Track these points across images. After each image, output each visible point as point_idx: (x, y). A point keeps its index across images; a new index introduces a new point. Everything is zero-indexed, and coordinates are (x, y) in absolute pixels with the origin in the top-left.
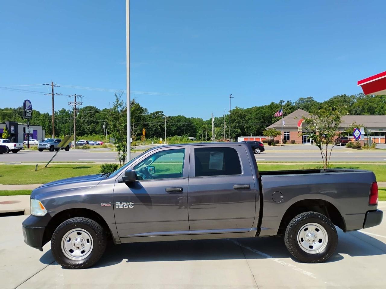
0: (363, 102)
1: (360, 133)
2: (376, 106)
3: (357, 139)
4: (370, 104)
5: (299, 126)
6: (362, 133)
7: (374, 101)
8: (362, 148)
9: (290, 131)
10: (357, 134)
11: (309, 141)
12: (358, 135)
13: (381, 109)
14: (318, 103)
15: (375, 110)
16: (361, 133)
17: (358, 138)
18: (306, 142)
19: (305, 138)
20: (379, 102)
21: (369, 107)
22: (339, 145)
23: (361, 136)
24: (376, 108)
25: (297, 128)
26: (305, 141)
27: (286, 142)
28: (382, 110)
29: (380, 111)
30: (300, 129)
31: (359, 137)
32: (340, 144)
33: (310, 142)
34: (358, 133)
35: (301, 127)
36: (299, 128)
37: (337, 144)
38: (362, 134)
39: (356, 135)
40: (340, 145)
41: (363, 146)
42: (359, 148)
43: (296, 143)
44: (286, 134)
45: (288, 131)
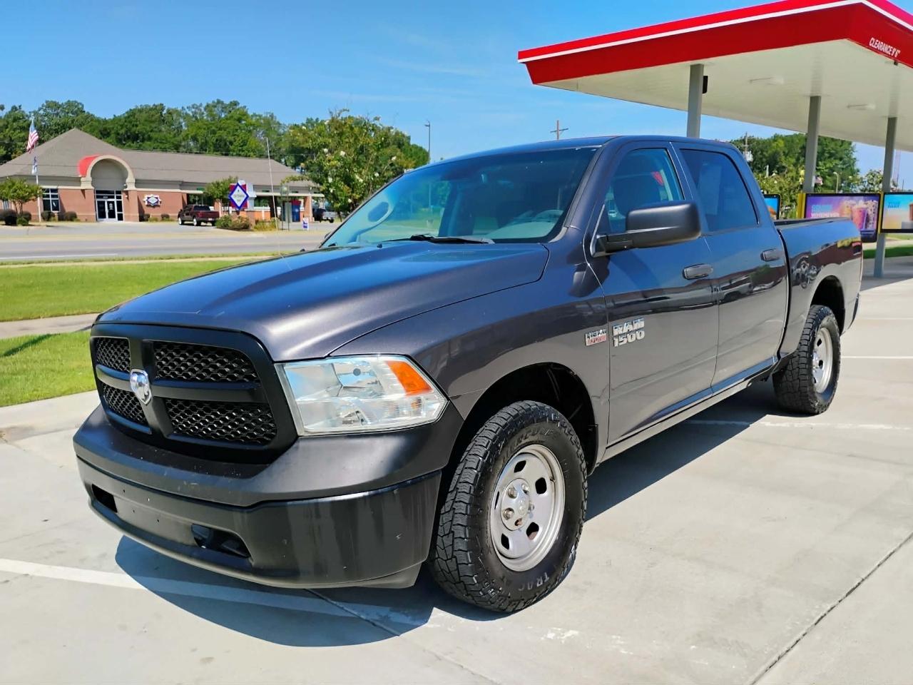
0: (205, 126)
1: (246, 196)
2: (231, 138)
3: (239, 208)
4: (219, 133)
5: (84, 175)
6: (250, 196)
7: (228, 127)
8: (251, 228)
9: (60, 187)
10: (238, 197)
11: (112, 215)
12: (243, 199)
13: (242, 146)
14: (98, 120)
15: (231, 147)
16: (248, 196)
17: (242, 208)
18: (105, 217)
19: (101, 206)
20: (237, 130)
21: (217, 140)
22: (192, 225)
23: (248, 202)
24: (231, 143)
25: (77, 181)
26: (102, 215)
27: (52, 218)
28: (245, 148)
29: (240, 150)
30: (87, 184)
31: (244, 204)
32: (195, 220)
33: (114, 217)
34: (241, 196)
35: (89, 177)
36: (82, 179)
37: (186, 222)
38: (251, 198)
39: (235, 200)
40: (195, 224)
41: (254, 224)
42: (246, 227)
43: (78, 221)
44: (48, 196)
45: (55, 187)
